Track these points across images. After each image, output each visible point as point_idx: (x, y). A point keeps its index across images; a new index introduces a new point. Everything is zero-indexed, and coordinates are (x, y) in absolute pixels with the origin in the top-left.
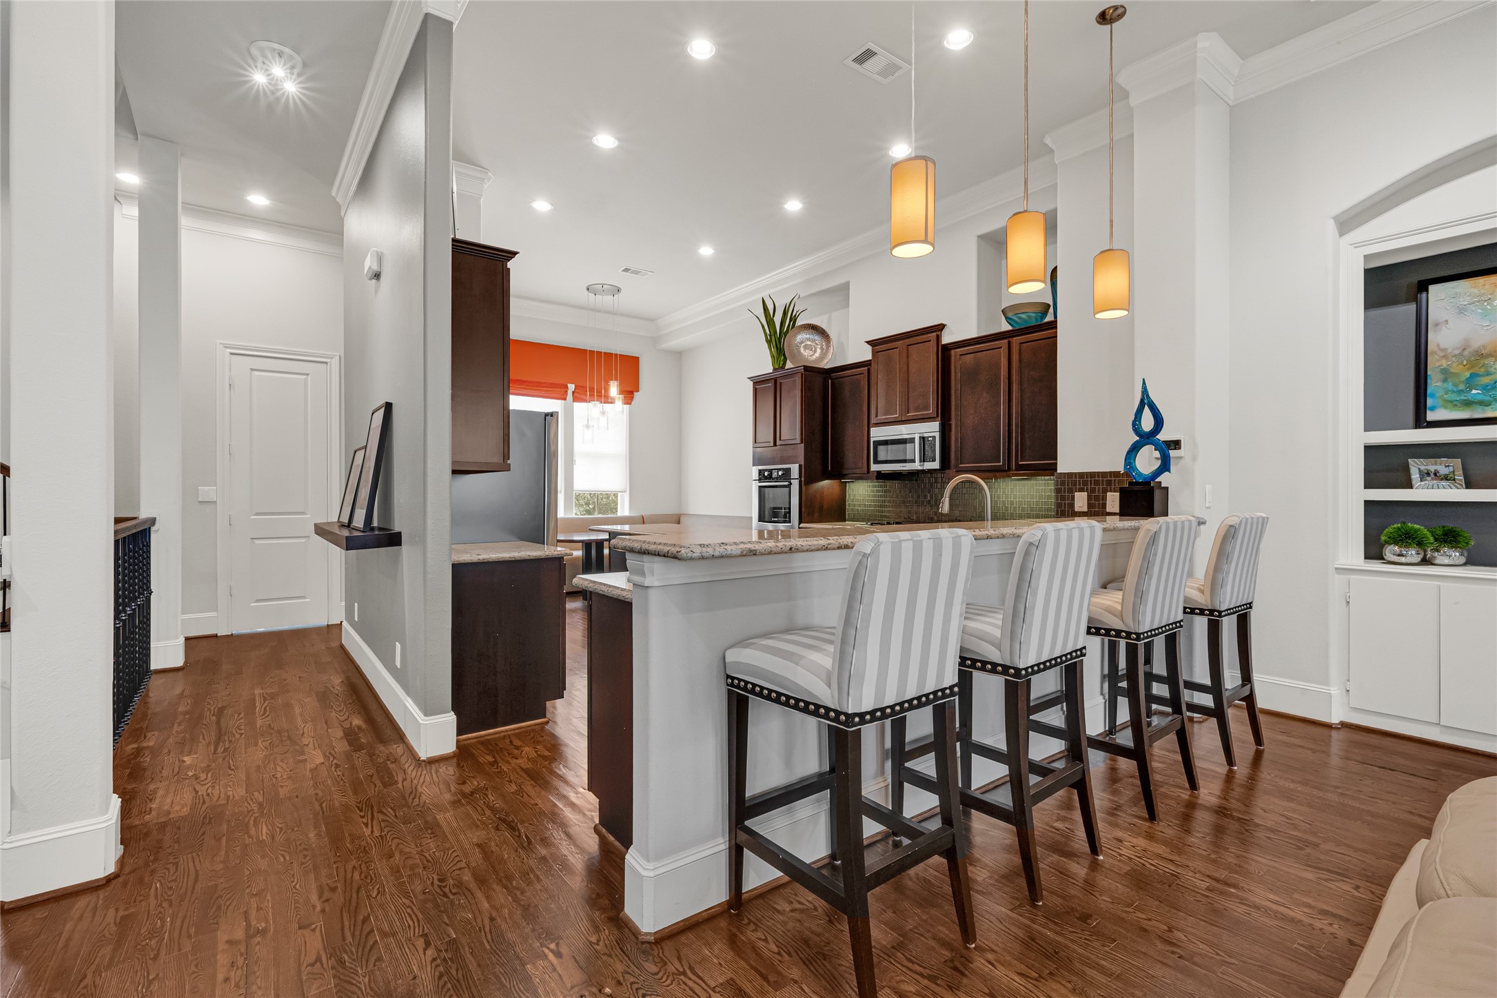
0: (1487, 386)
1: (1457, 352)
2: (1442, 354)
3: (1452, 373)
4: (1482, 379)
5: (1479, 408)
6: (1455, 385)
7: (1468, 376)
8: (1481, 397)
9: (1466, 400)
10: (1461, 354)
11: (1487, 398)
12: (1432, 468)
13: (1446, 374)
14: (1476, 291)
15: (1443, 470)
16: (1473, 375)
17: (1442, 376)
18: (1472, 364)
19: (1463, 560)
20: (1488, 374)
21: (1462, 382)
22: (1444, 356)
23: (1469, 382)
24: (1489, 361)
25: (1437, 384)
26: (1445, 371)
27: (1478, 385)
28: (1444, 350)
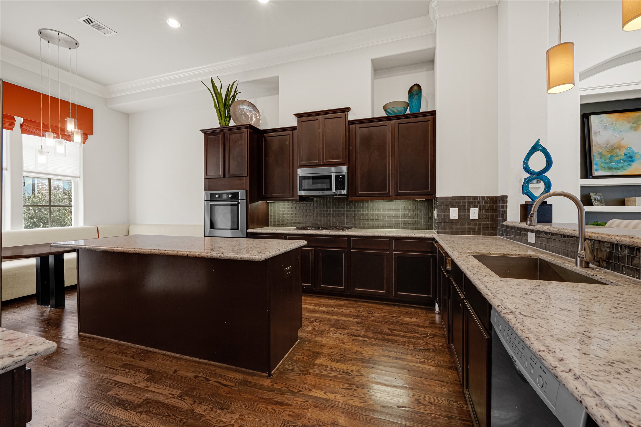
0: (618, 161)
1: (604, 146)
2: (599, 146)
3: (603, 155)
4: (615, 158)
5: (615, 171)
6: (605, 160)
7: (610, 156)
8: (615, 166)
9: (609, 167)
10: (606, 147)
11: (619, 166)
12: (596, 197)
13: (601, 155)
14: (610, 120)
15: (599, 198)
16: (612, 156)
17: (599, 156)
18: (611, 152)
20: (617, 156)
21: (607, 159)
22: (600, 147)
23: (610, 158)
24: (617, 151)
25: (598, 159)
26: (600, 154)
27: (614, 161)
28: (599, 144)
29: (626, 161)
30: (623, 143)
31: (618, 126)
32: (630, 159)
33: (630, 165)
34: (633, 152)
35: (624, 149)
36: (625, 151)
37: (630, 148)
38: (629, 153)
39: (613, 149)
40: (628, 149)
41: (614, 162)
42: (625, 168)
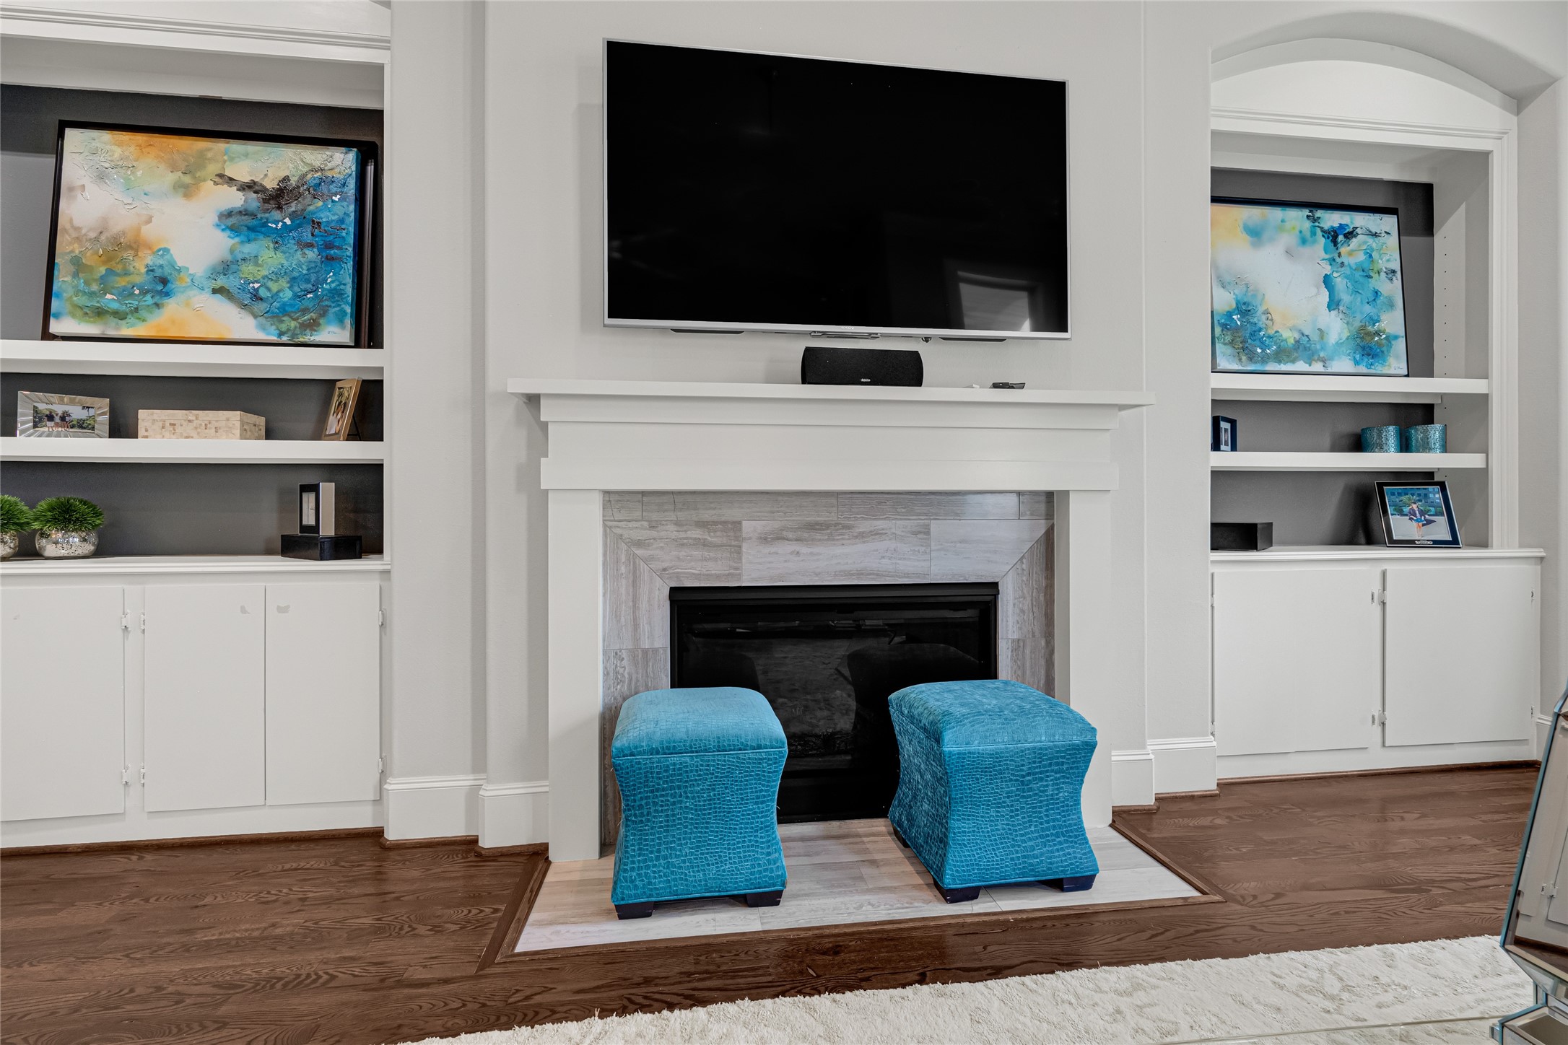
0: (124, 291)
1: (92, 236)
2: (74, 235)
3: (84, 265)
4: (118, 279)
5: (114, 321)
6: (87, 283)
7: (104, 272)
8: (115, 306)
9: (98, 308)
10: (96, 239)
11: (122, 308)
12: (59, 409)
13: (79, 266)
14: (118, 151)
15: (77, 413)
16: (110, 272)
17: (72, 269)
18: (108, 258)
19: (89, 548)
20: (126, 274)
21: (95, 280)
22: (77, 238)
23: (103, 280)
24: (128, 255)
25: (66, 279)
26: (76, 261)
27: (113, 288)
28: (78, 229)
29: (148, 292)
30: (148, 232)
31: (139, 173)
32: (160, 287)
33: (157, 305)
34: (172, 265)
35: (149, 252)
36: (149, 260)
37: (166, 250)
38: (161, 266)
39: (117, 249)
40: (161, 253)
41: (113, 291)
42: (143, 313)
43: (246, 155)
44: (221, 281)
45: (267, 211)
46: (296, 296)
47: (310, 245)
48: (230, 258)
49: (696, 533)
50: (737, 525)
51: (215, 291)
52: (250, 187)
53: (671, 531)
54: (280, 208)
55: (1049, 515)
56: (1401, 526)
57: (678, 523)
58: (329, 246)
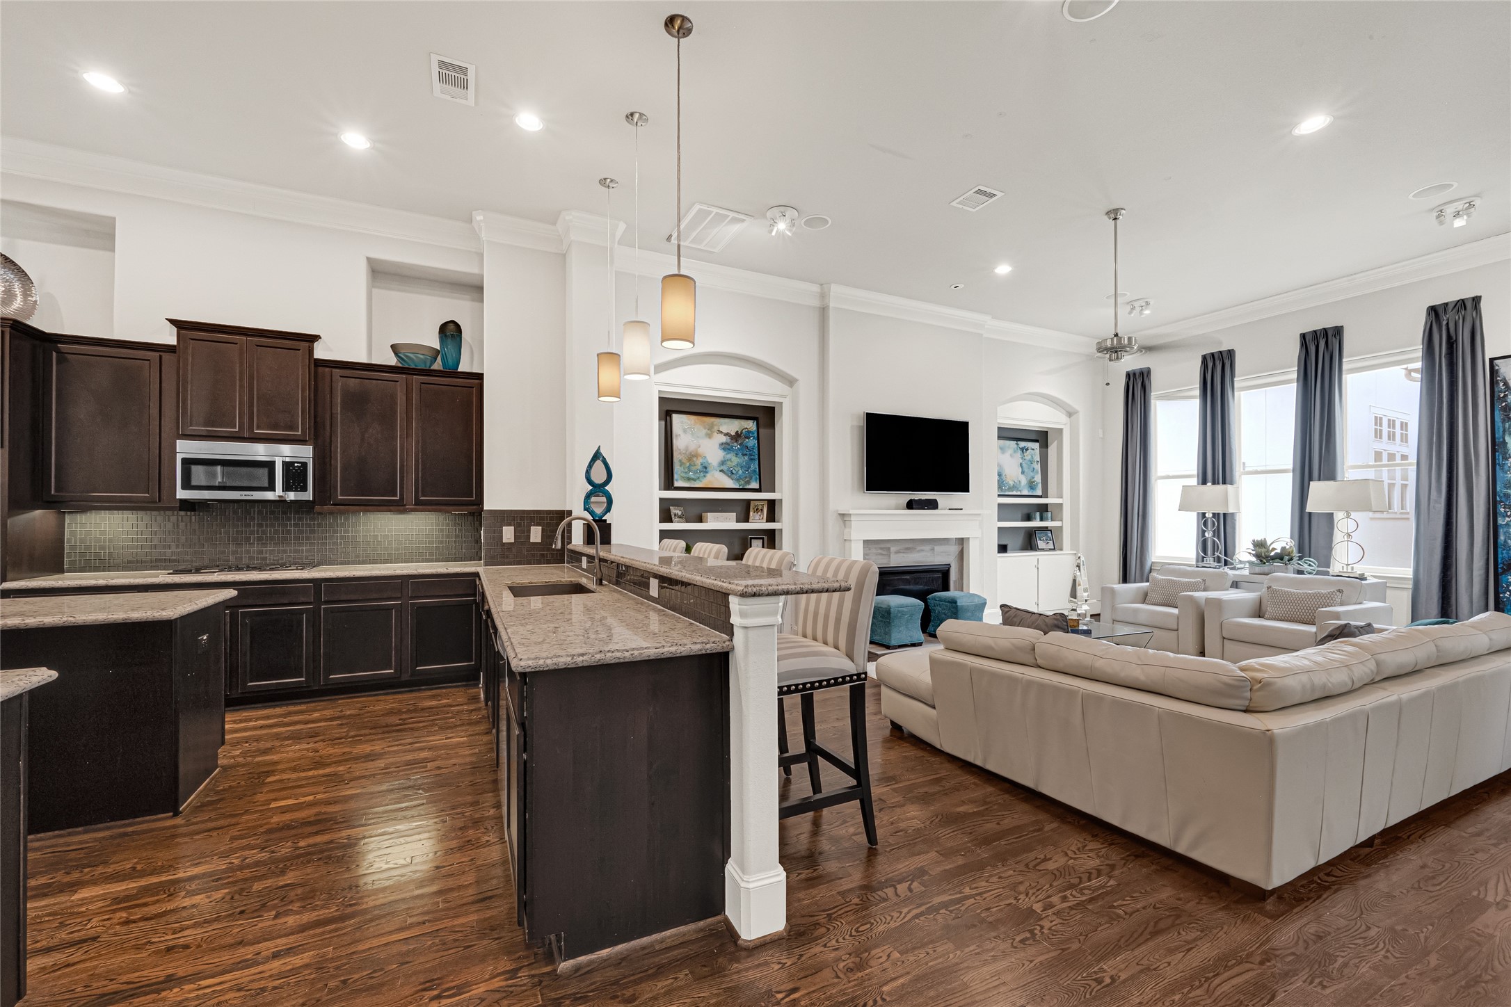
0: (694, 471)
1: (684, 452)
3: (683, 462)
4: (693, 467)
5: (693, 482)
6: (684, 469)
7: (687, 464)
8: (693, 477)
9: (688, 477)
10: (686, 453)
11: (695, 477)
12: (677, 512)
14: (689, 422)
15: (680, 514)
16: (690, 465)
17: (680, 463)
18: (690, 459)
20: (693, 464)
21: (686, 468)
22: (680, 453)
23: (689, 468)
24: (695, 459)
25: (678, 467)
26: (680, 461)
27: (692, 470)
28: (680, 450)
29: (701, 471)
30: (700, 450)
31: (696, 430)
32: (704, 470)
33: (705, 476)
34: (708, 462)
35: (700, 458)
36: (701, 460)
38: (704, 463)
39: (692, 456)
40: (704, 458)
42: (701, 479)
43: (725, 423)
44: (722, 468)
45: (733, 443)
46: (743, 472)
47: (746, 455)
48: (723, 459)
49: (880, 551)
50: (889, 549)
51: (720, 471)
52: (727, 434)
53: (874, 551)
54: (736, 441)
55: (962, 544)
56: (1041, 544)
57: (876, 548)
58: (751, 455)
